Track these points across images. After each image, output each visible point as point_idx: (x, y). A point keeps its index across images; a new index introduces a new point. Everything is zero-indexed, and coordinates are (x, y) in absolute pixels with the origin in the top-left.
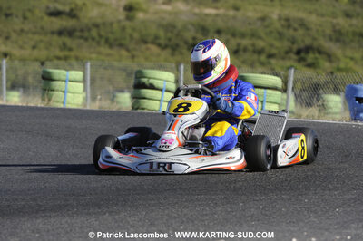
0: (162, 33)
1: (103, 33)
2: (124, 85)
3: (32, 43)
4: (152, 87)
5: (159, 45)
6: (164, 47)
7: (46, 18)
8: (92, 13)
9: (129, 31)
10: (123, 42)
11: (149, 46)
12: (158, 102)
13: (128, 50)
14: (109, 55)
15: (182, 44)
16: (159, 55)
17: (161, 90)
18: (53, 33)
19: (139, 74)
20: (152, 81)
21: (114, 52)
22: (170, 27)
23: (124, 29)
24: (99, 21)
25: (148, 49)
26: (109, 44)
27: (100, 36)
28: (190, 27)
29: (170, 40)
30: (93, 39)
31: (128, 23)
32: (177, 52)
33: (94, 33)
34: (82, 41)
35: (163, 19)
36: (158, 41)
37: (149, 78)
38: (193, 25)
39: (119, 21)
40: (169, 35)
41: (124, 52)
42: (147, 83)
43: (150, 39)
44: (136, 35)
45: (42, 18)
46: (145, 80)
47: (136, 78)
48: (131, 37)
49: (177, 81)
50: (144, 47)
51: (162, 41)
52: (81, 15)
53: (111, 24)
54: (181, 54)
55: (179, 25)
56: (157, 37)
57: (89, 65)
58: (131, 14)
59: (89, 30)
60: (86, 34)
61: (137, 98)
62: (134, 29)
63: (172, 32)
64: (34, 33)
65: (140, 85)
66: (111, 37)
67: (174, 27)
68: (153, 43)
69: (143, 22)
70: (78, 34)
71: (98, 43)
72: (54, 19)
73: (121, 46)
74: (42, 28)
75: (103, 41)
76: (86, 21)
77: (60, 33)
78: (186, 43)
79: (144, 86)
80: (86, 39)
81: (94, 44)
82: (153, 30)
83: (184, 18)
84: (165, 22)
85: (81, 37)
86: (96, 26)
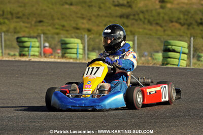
0: (182, 16)
1: (147, 16)
2: (158, 48)
3: (104, 23)
4: (174, 51)
5: (180, 23)
6: (182, 25)
7: (113, 8)
8: (140, 5)
9: (162, 15)
10: (158, 22)
11: (174, 24)
12: (177, 60)
13: (161, 26)
14: (150, 30)
15: (194, 23)
16: (180, 30)
17: (179, 53)
18: (117, 16)
19: (166, 43)
20: (174, 47)
21: (153, 27)
22: (186, 13)
23: (159, 14)
24: (144, 9)
25: (173, 26)
26: (150, 22)
27: (145, 18)
28: (198, 12)
29: (186, 20)
30: (141, 20)
31: (161, 10)
32: (191, 28)
33: (141, 16)
34: (134, 21)
35: (183, 7)
36: (179, 21)
37: (172, 45)
38: (200, 11)
39: (156, 10)
40: (186, 17)
41: (159, 28)
42: (171, 49)
43: (174, 19)
44: (166, 18)
45: (110, 8)
46: (170, 47)
47: (165, 45)
48: (163, 18)
49: (189, 47)
50: (171, 25)
51: (182, 21)
52: (134, 6)
53: (151, 11)
54: (193, 28)
55: (192, 12)
56: (179, 19)
57: (136, 38)
58: (163, 4)
59: (138, 14)
60: (137, 17)
62: (165, 14)
63: (188, 15)
64: (106, 17)
65: (167, 50)
66: (151, 19)
67: (189, 12)
68: (176, 22)
69: (171, 9)
70: (132, 17)
71: (144, 23)
72: (117, 8)
73: (157, 24)
74: (110, 14)
75: (146, 21)
76: (136, 9)
77: (121, 16)
78: (196, 22)
79: (169, 50)
80: (136, 20)
81: (141, 23)
82: (176, 15)
83: (195, 7)
84: (183, 10)
85: (133, 19)
86: (142, 12)
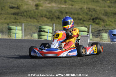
0: (47, 14)
1: (28, 14)
3: (5, 18)
4: (44, 32)
5: (47, 18)
6: (48, 18)
7: (9, 9)
8: (24, 7)
9: (37, 13)
10: (35, 17)
11: (43, 18)
12: (46, 37)
13: (36, 19)
14: (30, 21)
16: (47, 21)
17: (48, 33)
18: (11, 14)
20: (44, 30)
21: (32, 20)
22: (50, 12)
23: (35, 12)
24: (27, 10)
25: (43, 19)
26: (30, 17)
27: (27, 15)
28: (57, 11)
29: (50, 16)
30: (25, 16)
31: (36, 11)
32: (53, 20)
33: (25, 14)
34: (21, 17)
38: (58, 11)
39: (33, 10)
41: (35, 20)
42: (43, 30)
44: (39, 15)
45: (8, 9)
46: (42, 29)
47: (39, 28)
48: (37, 15)
49: (53, 30)
50: (42, 18)
51: (48, 16)
52: (21, 8)
53: (31, 11)
55: (53, 11)
56: (46, 15)
57: (23, 25)
58: (37, 7)
59: (23, 13)
60: (22, 14)
61: (39, 35)
62: (38, 13)
63: (51, 13)
64: (5, 14)
65: (40, 31)
66: (31, 15)
67: (52, 12)
68: (45, 17)
69: (41, 10)
70: (20, 14)
71: (27, 17)
72: (12, 9)
74: (8, 12)
75: (28, 17)
76: (22, 10)
77: (14, 14)
78: (56, 17)
80: (22, 16)
81: (25, 17)
82: (45, 13)
83: (55, 8)
84: (49, 10)
85: (21, 15)
86: (26, 11)
